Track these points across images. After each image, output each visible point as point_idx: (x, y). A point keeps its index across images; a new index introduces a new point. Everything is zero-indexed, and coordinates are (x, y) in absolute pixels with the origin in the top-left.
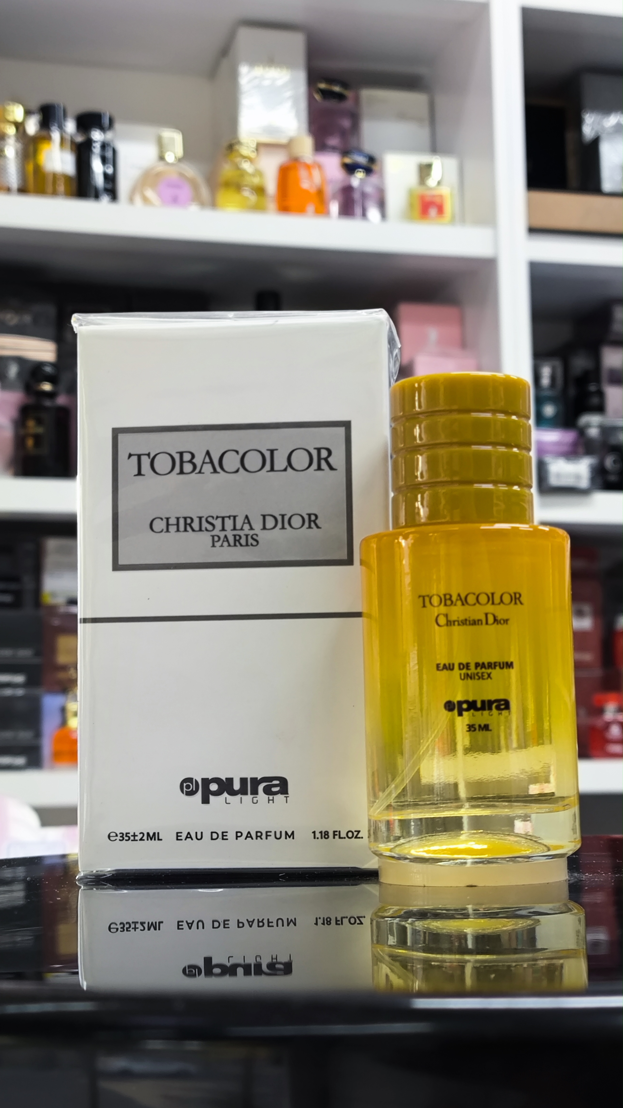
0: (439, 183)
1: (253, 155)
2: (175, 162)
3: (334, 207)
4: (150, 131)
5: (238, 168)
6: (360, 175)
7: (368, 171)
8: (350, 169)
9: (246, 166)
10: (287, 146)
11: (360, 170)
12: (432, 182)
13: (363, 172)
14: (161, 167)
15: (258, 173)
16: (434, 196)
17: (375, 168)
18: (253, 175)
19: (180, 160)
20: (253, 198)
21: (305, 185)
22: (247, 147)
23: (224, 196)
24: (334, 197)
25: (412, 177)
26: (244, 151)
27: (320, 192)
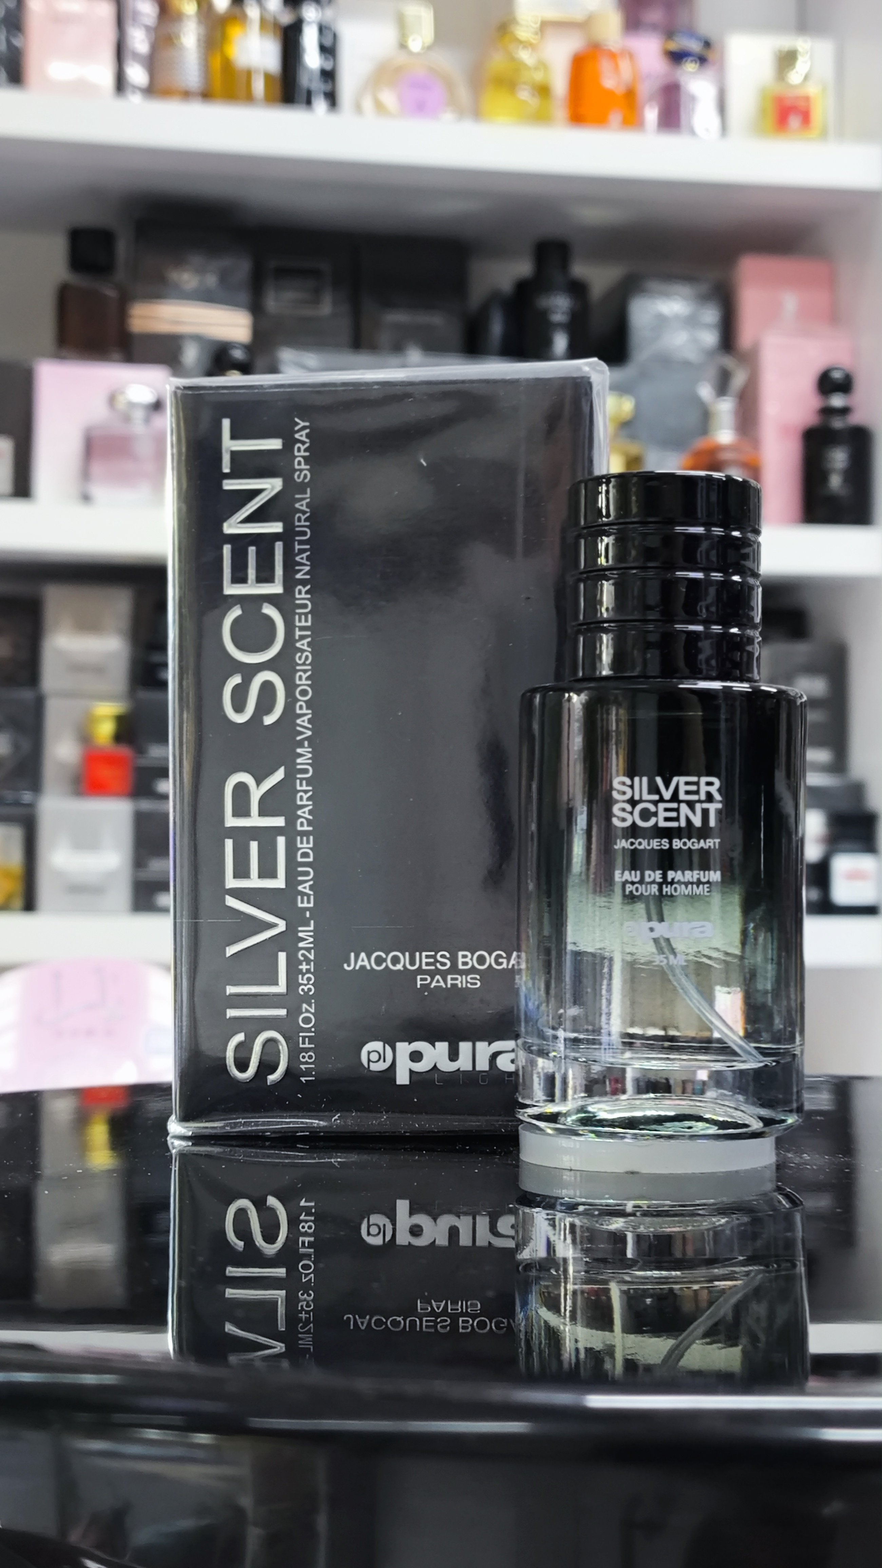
0: (806, 78)
1: (534, 39)
2: (423, 51)
3: (651, 115)
5: (513, 59)
6: (690, 67)
7: (702, 60)
8: (677, 57)
9: (525, 56)
10: (583, 25)
11: (690, 59)
12: (795, 77)
13: (696, 62)
14: (401, 58)
15: (542, 65)
16: (797, 98)
17: (711, 56)
18: (535, 69)
19: (429, 48)
20: (533, 102)
21: (609, 82)
22: (527, 27)
23: (493, 100)
24: (651, 100)
25: (766, 71)
26: (523, 33)
27: (630, 93)
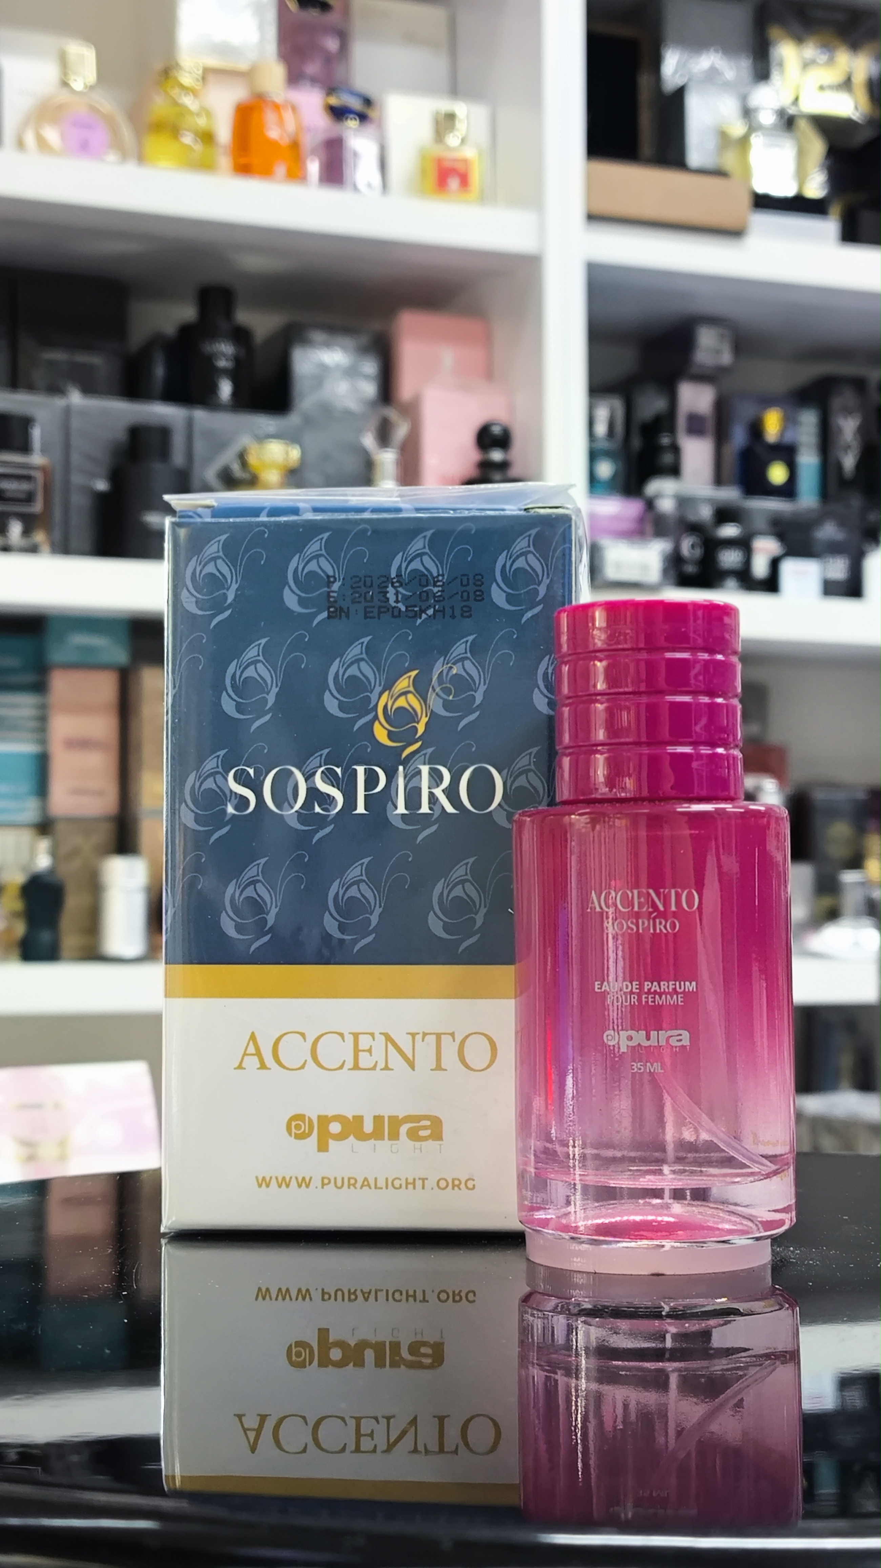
0: (463, 141)
1: (197, 86)
2: (85, 91)
3: (314, 167)
4: (49, 41)
5: (176, 104)
6: (352, 123)
7: (363, 118)
8: (338, 113)
9: (188, 101)
10: (247, 76)
11: (352, 116)
12: (452, 140)
13: (355, 119)
14: (64, 96)
15: (206, 112)
16: (455, 160)
17: (372, 114)
18: (198, 115)
19: (91, 88)
20: (198, 147)
21: (273, 133)
22: (190, 73)
23: (155, 144)
24: (313, 152)
25: (425, 132)
26: (186, 80)
27: (295, 145)
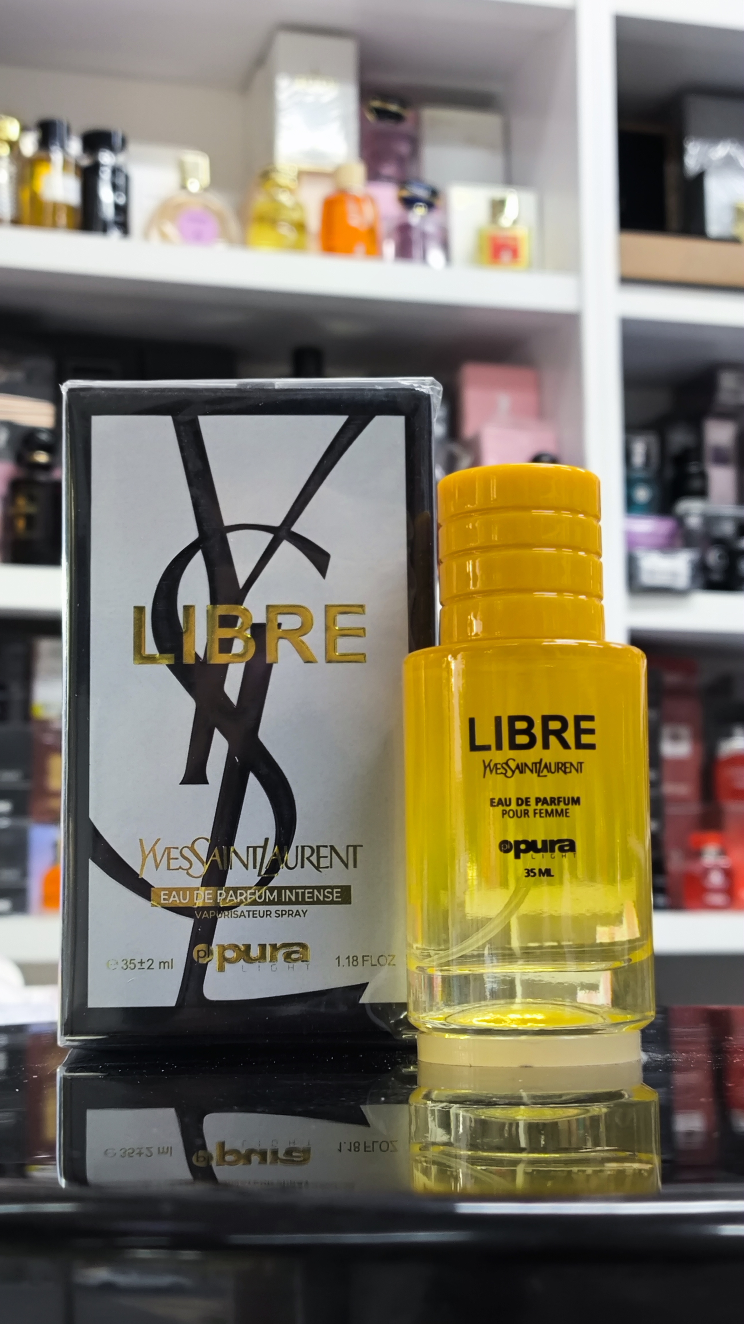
0: (514, 222)
1: (292, 185)
2: (200, 192)
4: (169, 153)
5: (274, 201)
6: (420, 210)
7: (430, 205)
8: (409, 202)
9: (284, 198)
10: (332, 175)
11: (421, 204)
12: (505, 220)
13: (424, 207)
14: (182, 197)
15: (298, 206)
16: (508, 238)
17: (437, 202)
18: (292, 209)
19: (206, 190)
20: (292, 236)
21: (354, 221)
22: (286, 175)
23: (257, 233)
24: (389, 236)
25: (482, 215)
26: (283, 179)
27: (373, 231)
